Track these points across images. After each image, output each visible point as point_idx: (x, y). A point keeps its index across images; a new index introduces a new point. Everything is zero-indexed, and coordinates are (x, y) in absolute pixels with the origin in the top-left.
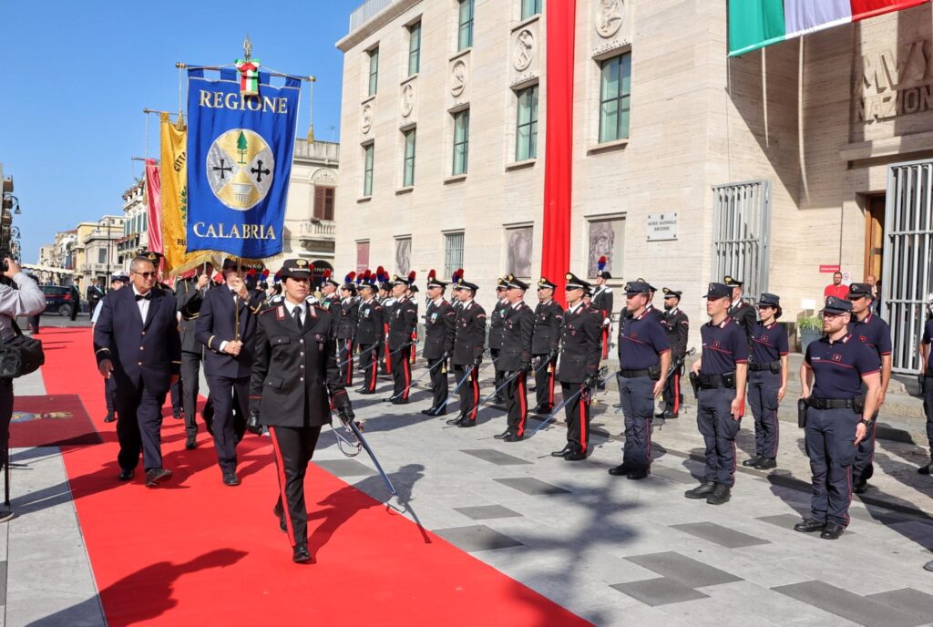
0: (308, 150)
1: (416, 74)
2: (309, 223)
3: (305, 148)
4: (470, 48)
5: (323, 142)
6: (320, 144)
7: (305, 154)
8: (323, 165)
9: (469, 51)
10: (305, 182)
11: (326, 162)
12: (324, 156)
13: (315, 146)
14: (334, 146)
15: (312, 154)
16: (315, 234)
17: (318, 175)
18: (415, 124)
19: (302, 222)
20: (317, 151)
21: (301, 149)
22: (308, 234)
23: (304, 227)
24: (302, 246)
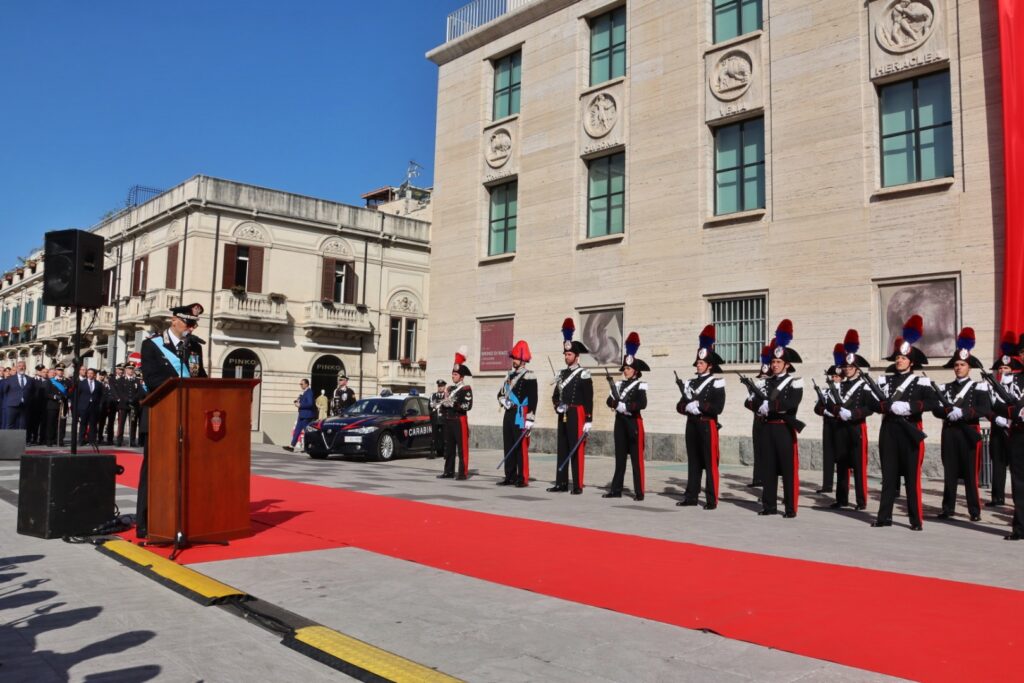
0: (316, 212)
1: (622, 78)
2: (320, 305)
3: (312, 210)
4: (760, 32)
5: (334, 203)
6: (330, 206)
7: (312, 217)
8: (334, 232)
9: (758, 36)
10: (311, 252)
11: (338, 229)
12: (334, 220)
13: (323, 206)
14: (346, 209)
15: (321, 217)
16: (327, 320)
17: (327, 244)
18: (623, 146)
19: (310, 305)
20: (326, 214)
21: (307, 209)
22: (318, 320)
23: (313, 309)
24: (307, 336)
